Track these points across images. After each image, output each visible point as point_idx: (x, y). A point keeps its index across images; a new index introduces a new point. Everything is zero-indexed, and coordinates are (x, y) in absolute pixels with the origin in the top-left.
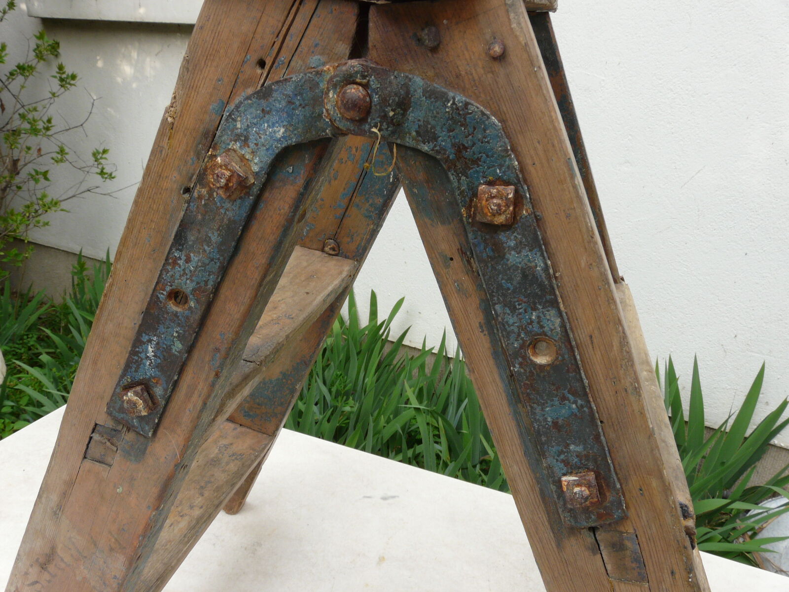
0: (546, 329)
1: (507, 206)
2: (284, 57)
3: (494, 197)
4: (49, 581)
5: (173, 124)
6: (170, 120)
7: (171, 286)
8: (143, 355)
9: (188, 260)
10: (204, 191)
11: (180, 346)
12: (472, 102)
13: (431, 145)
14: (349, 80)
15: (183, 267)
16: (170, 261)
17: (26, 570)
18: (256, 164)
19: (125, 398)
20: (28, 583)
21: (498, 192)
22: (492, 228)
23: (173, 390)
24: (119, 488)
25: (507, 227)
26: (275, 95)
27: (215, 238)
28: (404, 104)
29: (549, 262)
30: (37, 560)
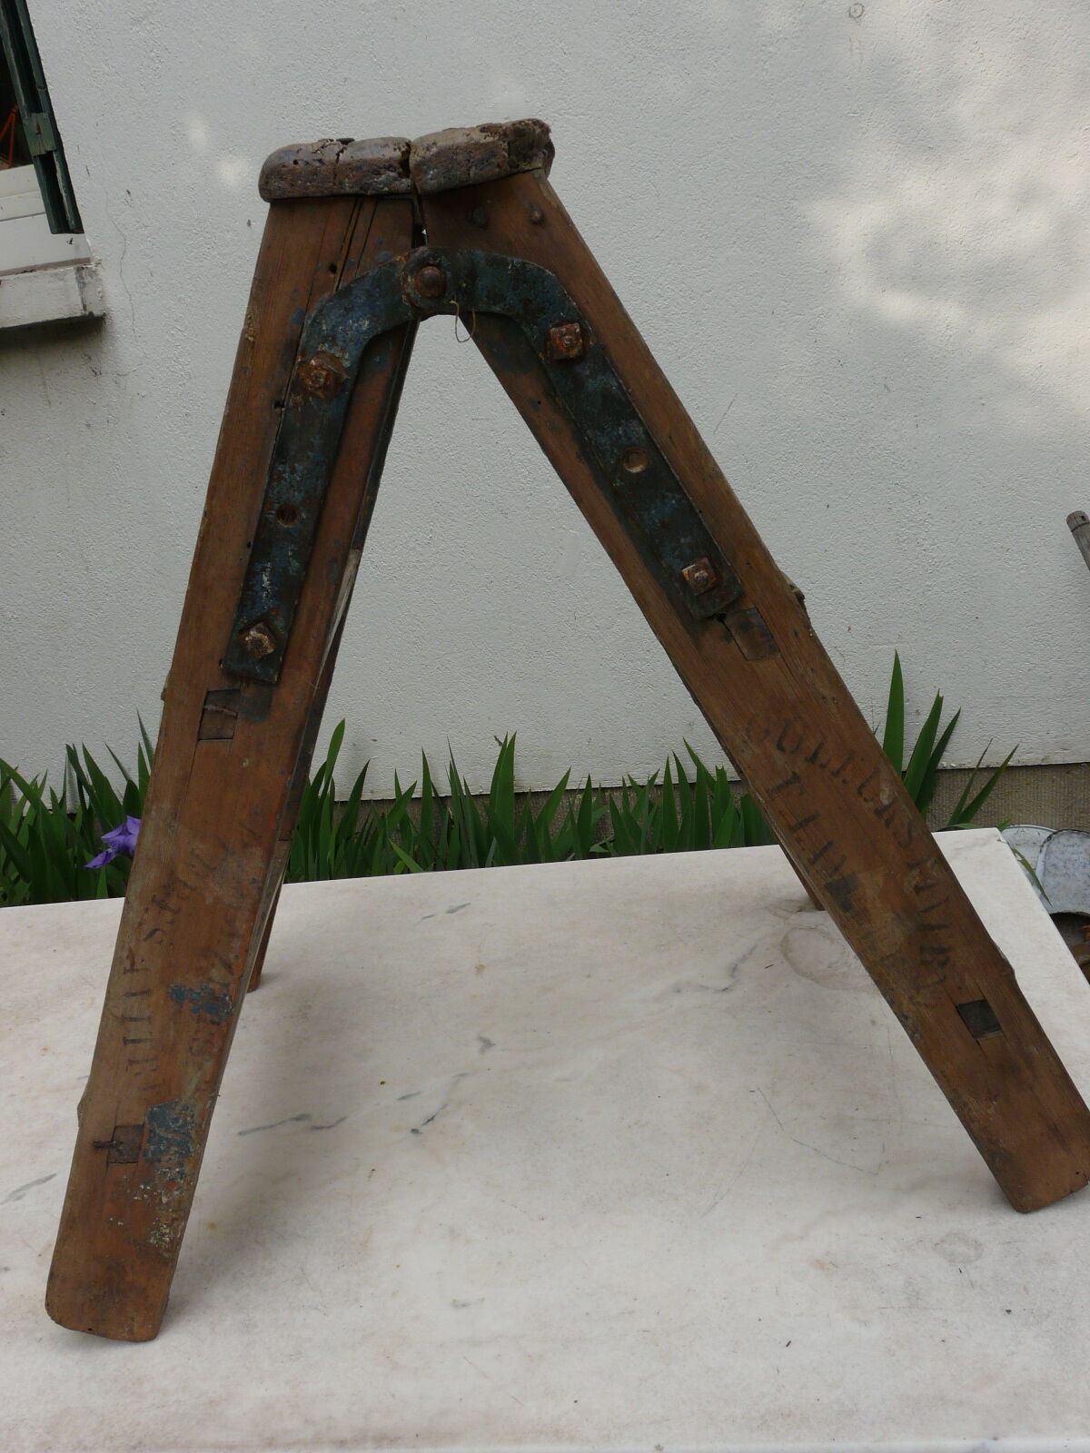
0: (634, 439)
1: (577, 340)
2: (353, 258)
3: (565, 335)
4: (172, 922)
5: (254, 342)
6: (251, 339)
7: (279, 503)
8: (257, 588)
9: (293, 471)
10: (299, 398)
11: (297, 564)
12: (527, 261)
13: (502, 305)
14: (423, 263)
15: (288, 480)
16: (274, 476)
17: (139, 920)
18: (347, 360)
19: (247, 639)
20: (144, 936)
21: (567, 329)
22: (567, 363)
23: (294, 618)
24: (245, 761)
25: (580, 359)
26: (355, 292)
27: (317, 441)
28: (472, 275)
29: (621, 381)
30: (153, 900)
